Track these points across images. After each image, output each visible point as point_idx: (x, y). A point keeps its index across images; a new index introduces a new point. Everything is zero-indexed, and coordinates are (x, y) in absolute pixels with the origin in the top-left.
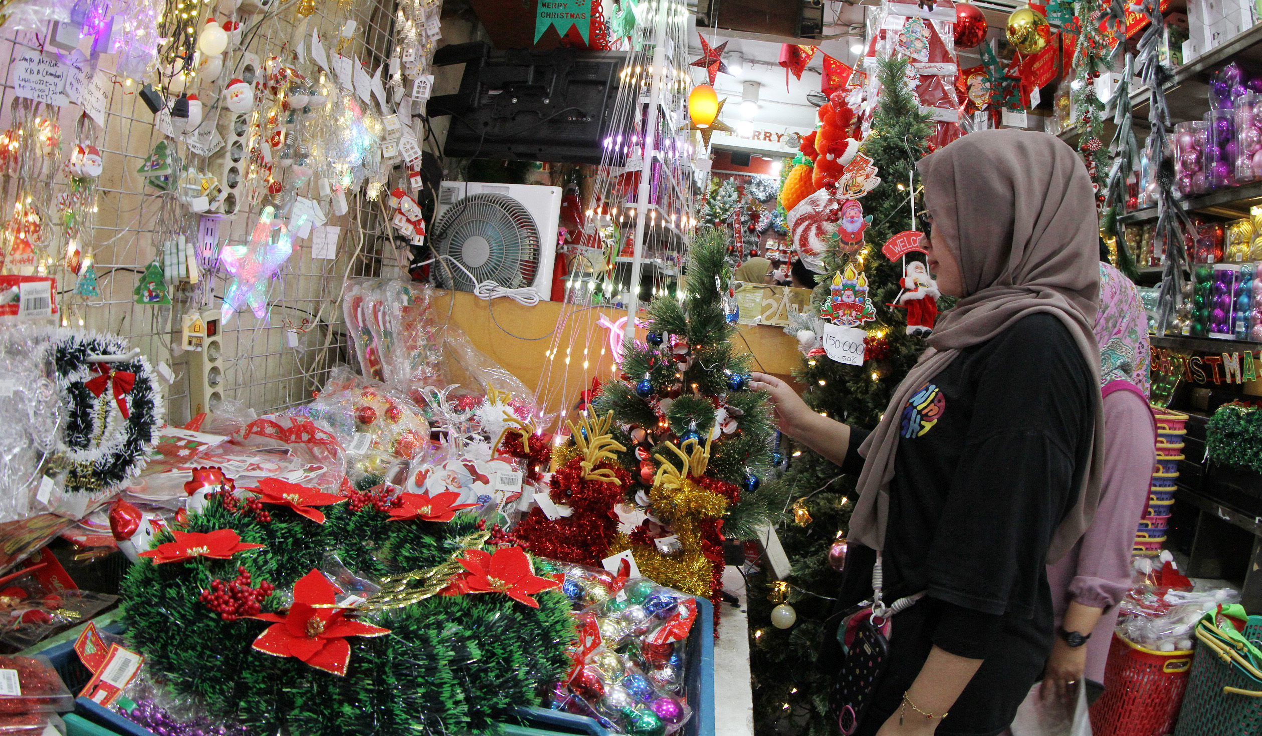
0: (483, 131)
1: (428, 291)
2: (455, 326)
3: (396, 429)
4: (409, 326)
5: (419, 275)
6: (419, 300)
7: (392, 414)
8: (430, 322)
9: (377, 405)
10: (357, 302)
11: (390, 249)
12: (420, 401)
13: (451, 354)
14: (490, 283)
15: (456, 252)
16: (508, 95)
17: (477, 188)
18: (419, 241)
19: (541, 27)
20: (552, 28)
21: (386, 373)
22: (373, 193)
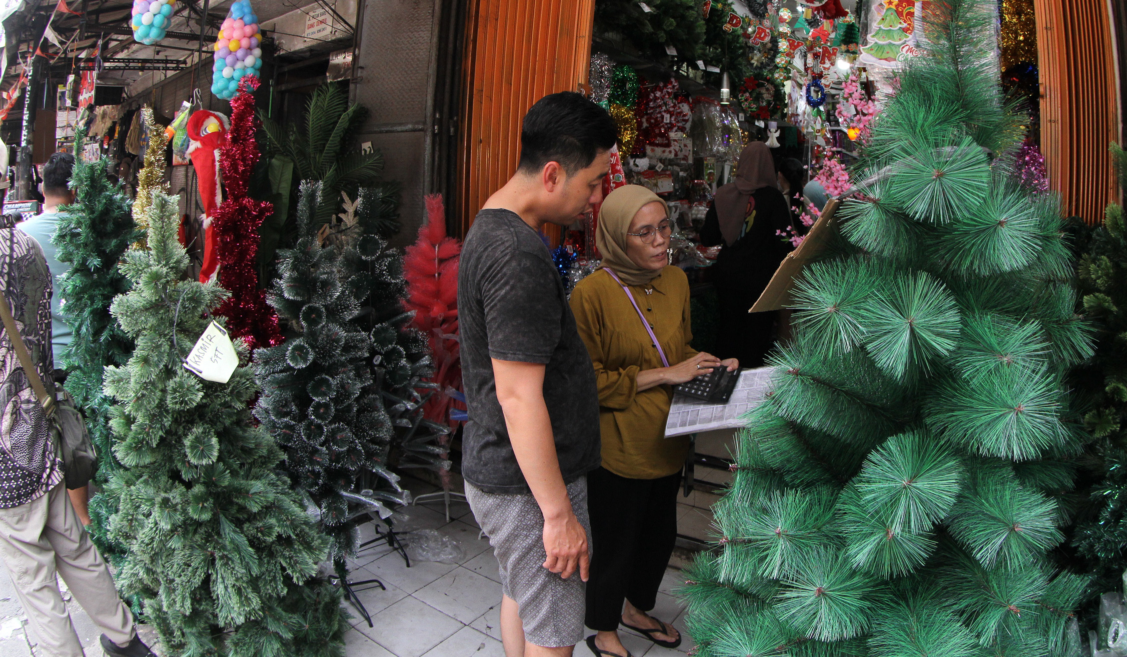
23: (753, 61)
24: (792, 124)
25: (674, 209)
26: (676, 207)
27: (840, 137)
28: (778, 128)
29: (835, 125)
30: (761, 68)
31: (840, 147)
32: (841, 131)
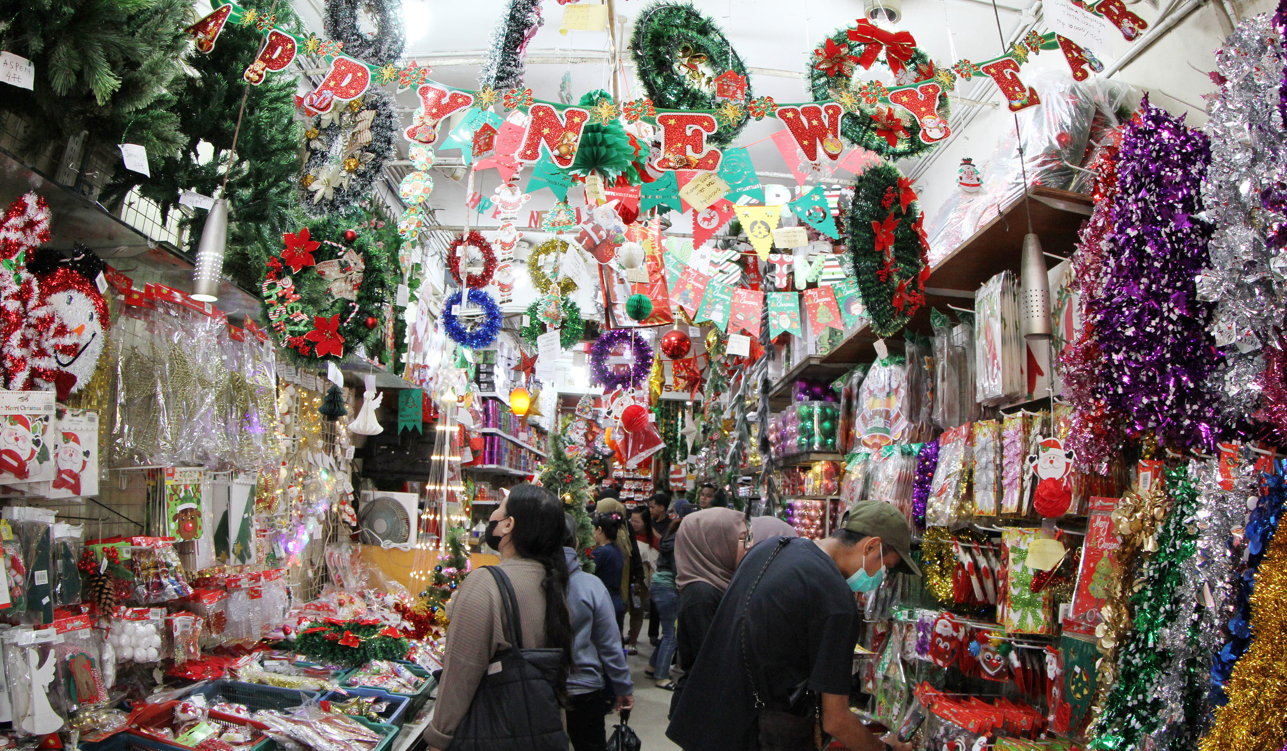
0: (379, 467)
1: (360, 547)
2: (373, 562)
3: (354, 607)
4: (353, 564)
5: (354, 538)
6: (356, 550)
7: (351, 601)
8: (362, 561)
9: (344, 597)
10: (331, 554)
11: (341, 528)
12: (363, 596)
13: (373, 576)
14: (388, 541)
15: (371, 526)
16: (389, 450)
17: (379, 494)
18: (354, 524)
19: (401, 428)
20: (405, 428)
21: (345, 584)
22: (335, 509)
23: (313, 187)
24: (413, 384)
25: (34, 657)
26: (44, 650)
27: (494, 410)
28: (379, 389)
29: (487, 390)
30: (333, 205)
31: (495, 425)
32: (495, 399)
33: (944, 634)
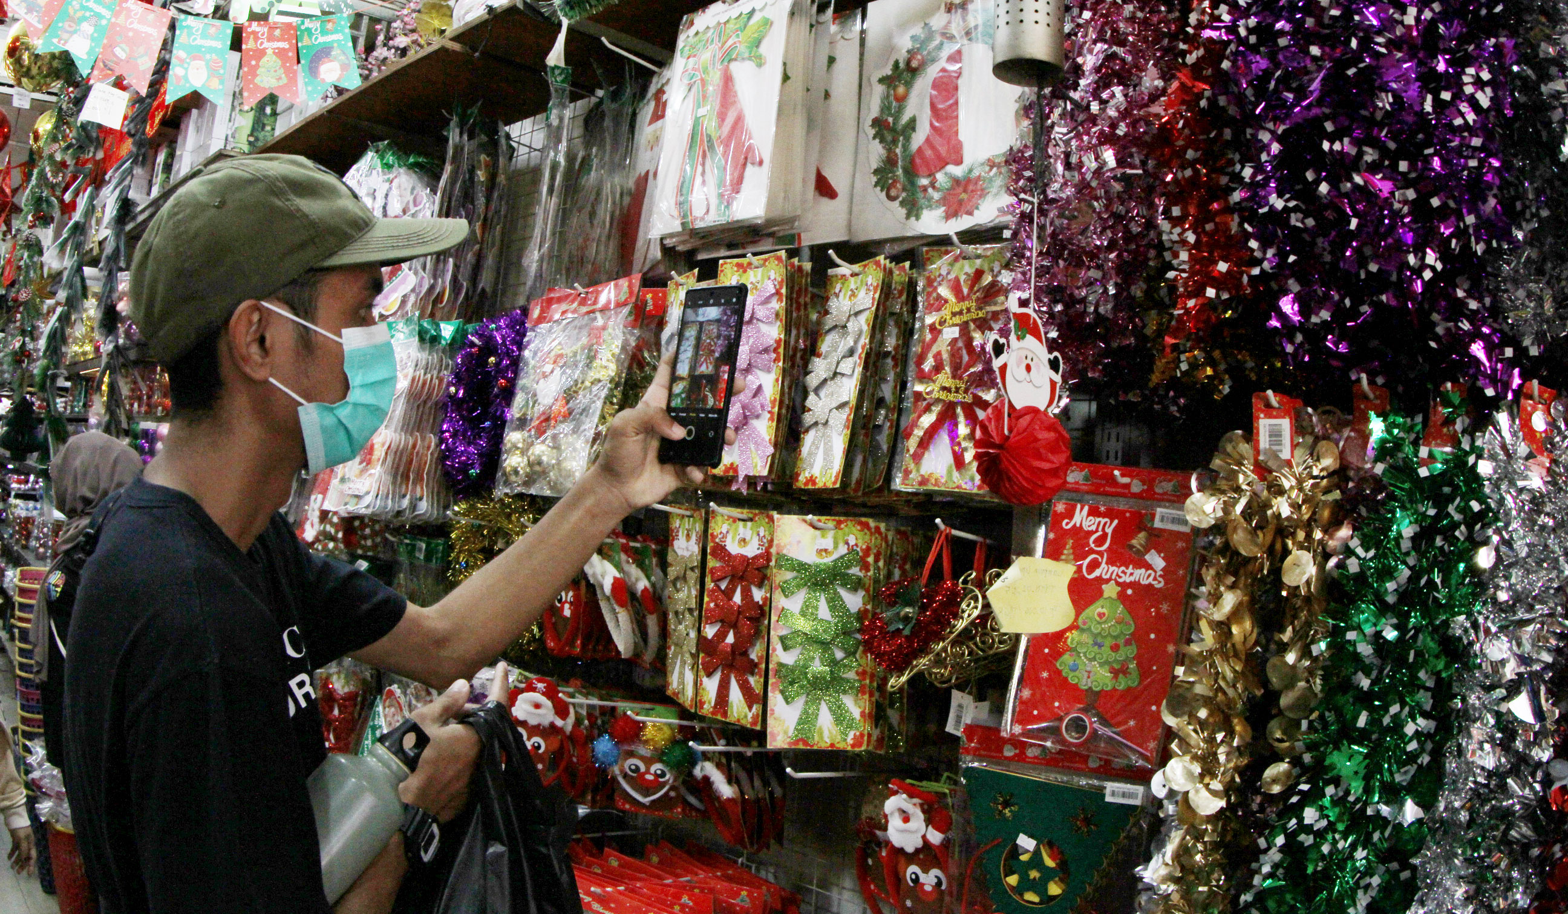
33: (533, 722)
